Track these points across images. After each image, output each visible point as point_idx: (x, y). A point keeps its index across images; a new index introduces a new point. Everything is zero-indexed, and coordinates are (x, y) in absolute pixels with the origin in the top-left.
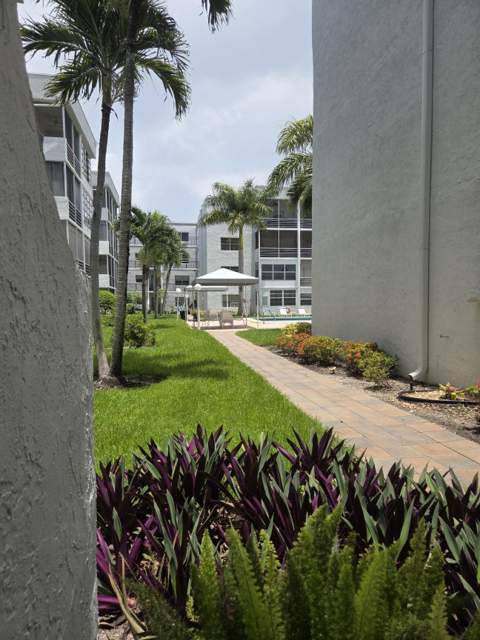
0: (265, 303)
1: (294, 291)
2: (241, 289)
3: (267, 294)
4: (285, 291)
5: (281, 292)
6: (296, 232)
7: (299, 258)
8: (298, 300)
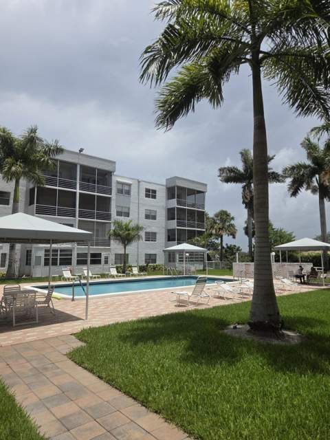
0: (38, 263)
1: (71, 251)
2: (12, 248)
3: (42, 254)
4: (61, 251)
5: (57, 251)
6: (75, 193)
7: (77, 218)
8: (74, 259)
